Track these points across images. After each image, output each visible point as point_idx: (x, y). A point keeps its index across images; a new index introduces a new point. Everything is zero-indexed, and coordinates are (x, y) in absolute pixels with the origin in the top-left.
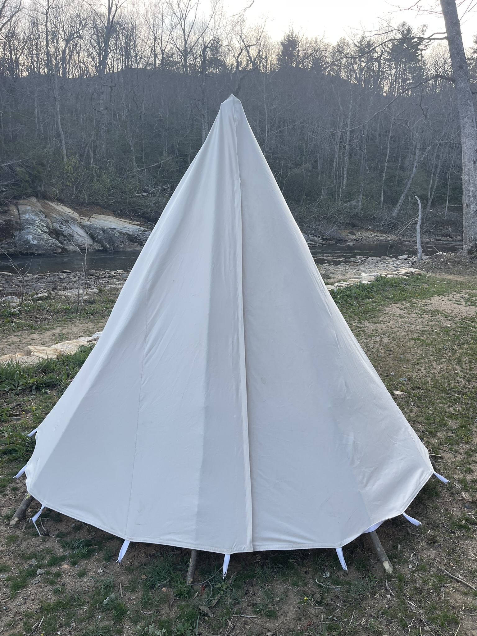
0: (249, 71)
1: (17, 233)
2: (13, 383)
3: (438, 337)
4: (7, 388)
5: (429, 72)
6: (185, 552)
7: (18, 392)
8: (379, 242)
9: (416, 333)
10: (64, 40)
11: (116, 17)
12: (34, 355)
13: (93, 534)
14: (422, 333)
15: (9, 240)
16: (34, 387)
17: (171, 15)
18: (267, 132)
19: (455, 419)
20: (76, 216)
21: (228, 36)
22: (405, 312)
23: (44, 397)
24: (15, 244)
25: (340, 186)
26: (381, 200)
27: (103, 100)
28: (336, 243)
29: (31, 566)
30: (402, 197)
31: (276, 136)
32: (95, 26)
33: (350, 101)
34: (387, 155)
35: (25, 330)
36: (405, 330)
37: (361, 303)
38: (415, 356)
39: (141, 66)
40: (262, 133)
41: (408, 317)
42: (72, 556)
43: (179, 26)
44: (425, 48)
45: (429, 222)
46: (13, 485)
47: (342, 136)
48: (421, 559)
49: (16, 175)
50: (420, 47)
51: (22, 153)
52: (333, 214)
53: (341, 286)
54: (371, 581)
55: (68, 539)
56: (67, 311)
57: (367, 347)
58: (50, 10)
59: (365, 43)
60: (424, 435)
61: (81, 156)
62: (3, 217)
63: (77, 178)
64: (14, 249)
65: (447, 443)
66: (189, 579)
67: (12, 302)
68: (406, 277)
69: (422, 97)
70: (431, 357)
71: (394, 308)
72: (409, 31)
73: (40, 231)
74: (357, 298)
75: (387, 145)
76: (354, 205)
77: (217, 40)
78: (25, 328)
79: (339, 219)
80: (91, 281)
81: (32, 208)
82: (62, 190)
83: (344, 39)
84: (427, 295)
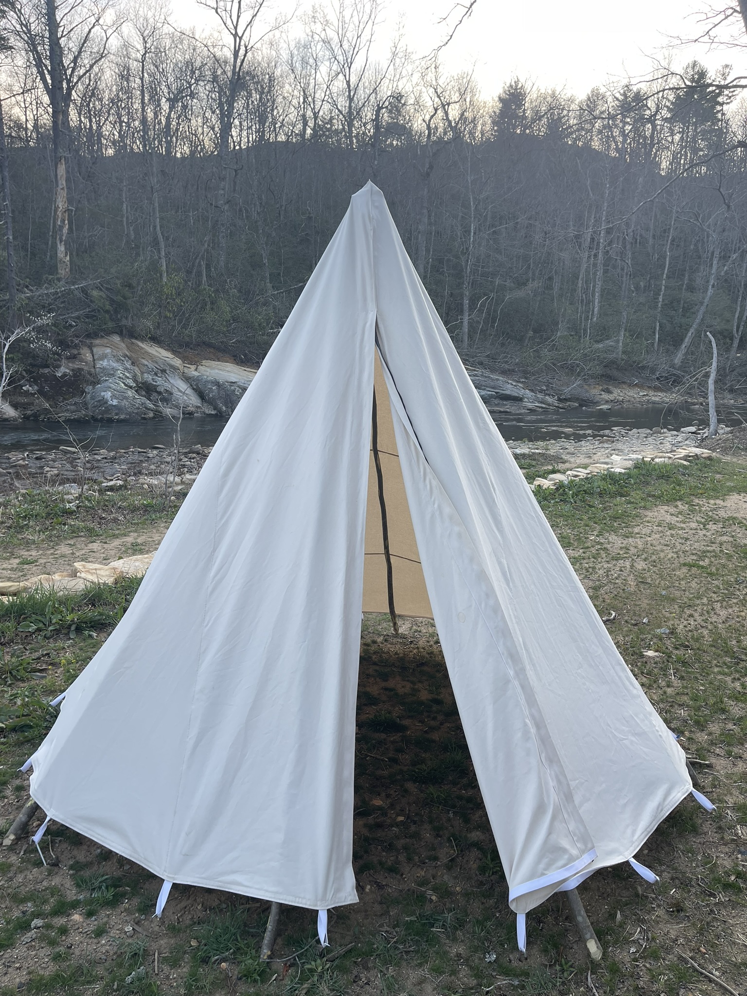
0: (446, 143)
1: (89, 389)
2: (43, 620)
3: (729, 563)
4: (34, 627)
5: (734, 138)
6: (265, 907)
7: (49, 634)
8: (650, 405)
9: (693, 554)
10: (168, 100)
11: (244, 64)
12: (80, 577)
13: (127, 867)
14: (703, 555)
15: (77, 399)
16: (73, 628)
17: (330, 59)
18: (472, 234)
19: (741, 700)
20: (177, 362)
21: (415, 90)
22: (678, 519)
23: (86, 644)
24: (85, 404)
25: (588, 317)
26: (655, 339)
27: (223, 189)
28: (581, 405)
29: (24, 913)
30: (689, 334)
31: (487, 240)
32: (215, 79)
33: (606, 184)
34: (665, 267)
35: (81, 536)
36: (674, 550)
37: (607, 504)
38: (687, 593)
39: (282, 138)
40: (464, 235)
41: (683, 529)
42: (90, 902)
43: (341, 76)
44: (728, 101)
45: (735, 373)
46: (18, 782)
47: (593, 239)
48: (653, 938)
49: (91, 301)
50: (720, 99)
51: (102, 270)
52: (576, 360)
53: (576, 476)
54: (563, 971)
55: (87, 873)
56: (148, 509)
57: (607, 576)
58: (147, 55)
59: (631, 95)
60: (685, 726)
61: (189, 272)
62: (70, 365)
63: (181, 306)
64: (84, 412)
65: (722, 742)
66: (266, 952)
67: (68, 493)
68: (685, 463)
69: (722, 178)
70: (714, 595)
71: (663, 513)
72: (702, 74)
73: (123, 385)
74: (601, 495)
75: (665, 251)
76: (611, 346)
77: (398, 97)
78: (82, 534)
79: (586, 368)
80: (194, 462)
81: (112, 352)
82: (158, 323)
83: (597, 90)
84: (719, 491)
